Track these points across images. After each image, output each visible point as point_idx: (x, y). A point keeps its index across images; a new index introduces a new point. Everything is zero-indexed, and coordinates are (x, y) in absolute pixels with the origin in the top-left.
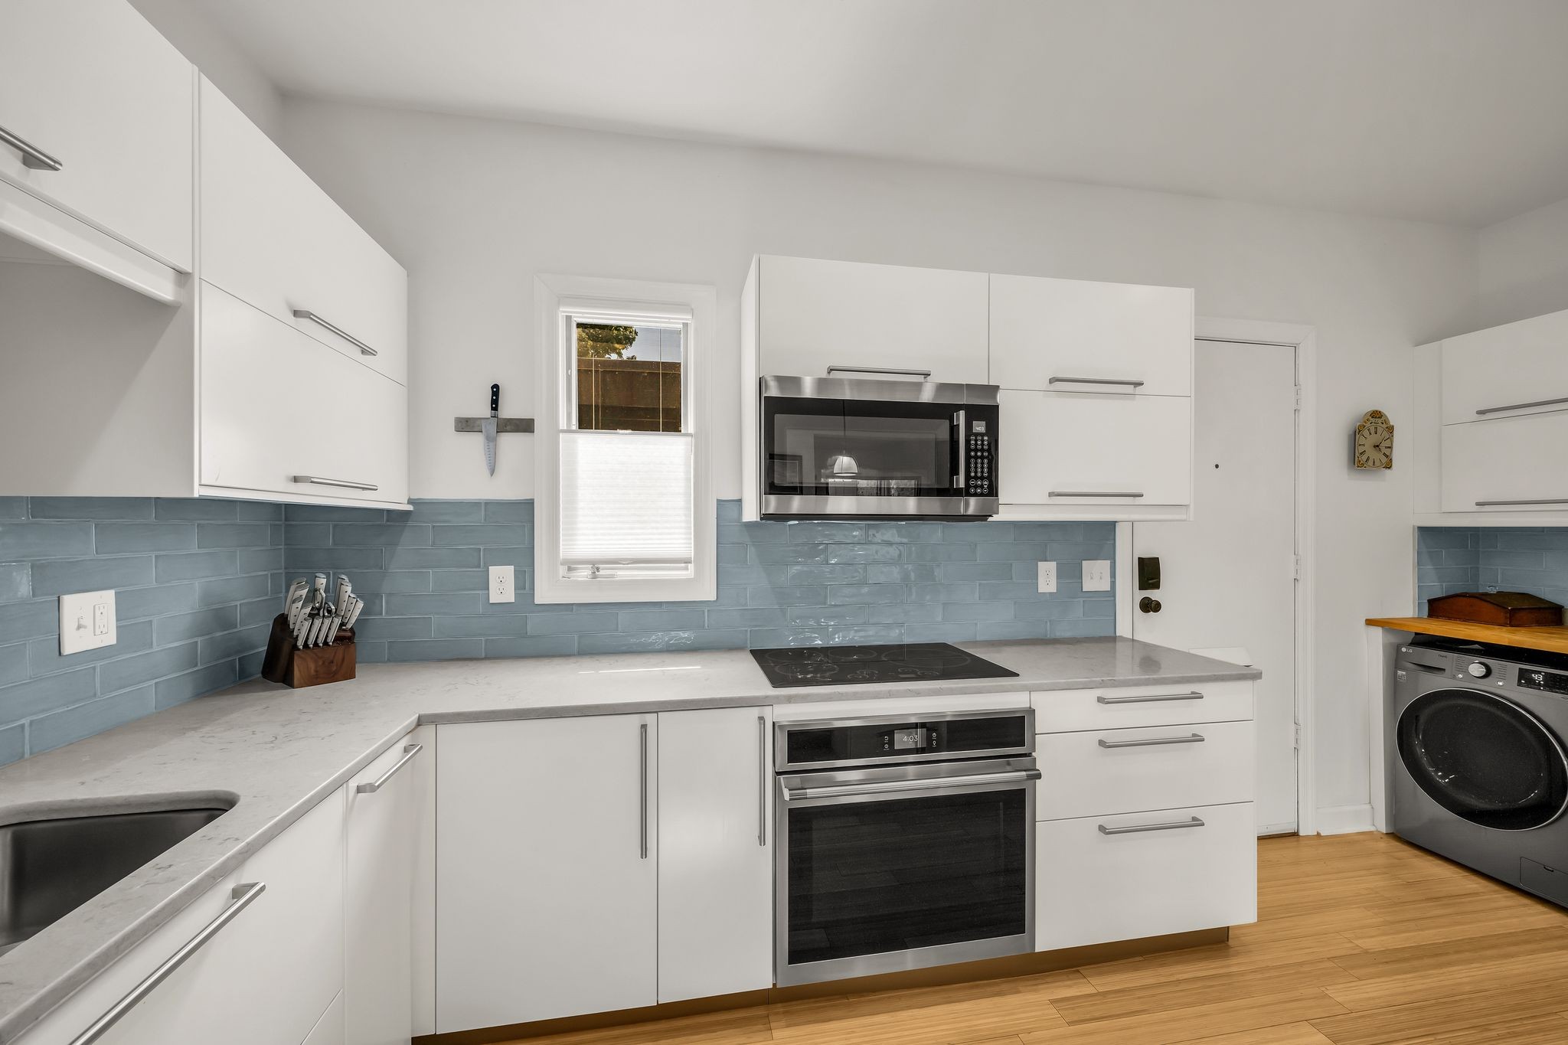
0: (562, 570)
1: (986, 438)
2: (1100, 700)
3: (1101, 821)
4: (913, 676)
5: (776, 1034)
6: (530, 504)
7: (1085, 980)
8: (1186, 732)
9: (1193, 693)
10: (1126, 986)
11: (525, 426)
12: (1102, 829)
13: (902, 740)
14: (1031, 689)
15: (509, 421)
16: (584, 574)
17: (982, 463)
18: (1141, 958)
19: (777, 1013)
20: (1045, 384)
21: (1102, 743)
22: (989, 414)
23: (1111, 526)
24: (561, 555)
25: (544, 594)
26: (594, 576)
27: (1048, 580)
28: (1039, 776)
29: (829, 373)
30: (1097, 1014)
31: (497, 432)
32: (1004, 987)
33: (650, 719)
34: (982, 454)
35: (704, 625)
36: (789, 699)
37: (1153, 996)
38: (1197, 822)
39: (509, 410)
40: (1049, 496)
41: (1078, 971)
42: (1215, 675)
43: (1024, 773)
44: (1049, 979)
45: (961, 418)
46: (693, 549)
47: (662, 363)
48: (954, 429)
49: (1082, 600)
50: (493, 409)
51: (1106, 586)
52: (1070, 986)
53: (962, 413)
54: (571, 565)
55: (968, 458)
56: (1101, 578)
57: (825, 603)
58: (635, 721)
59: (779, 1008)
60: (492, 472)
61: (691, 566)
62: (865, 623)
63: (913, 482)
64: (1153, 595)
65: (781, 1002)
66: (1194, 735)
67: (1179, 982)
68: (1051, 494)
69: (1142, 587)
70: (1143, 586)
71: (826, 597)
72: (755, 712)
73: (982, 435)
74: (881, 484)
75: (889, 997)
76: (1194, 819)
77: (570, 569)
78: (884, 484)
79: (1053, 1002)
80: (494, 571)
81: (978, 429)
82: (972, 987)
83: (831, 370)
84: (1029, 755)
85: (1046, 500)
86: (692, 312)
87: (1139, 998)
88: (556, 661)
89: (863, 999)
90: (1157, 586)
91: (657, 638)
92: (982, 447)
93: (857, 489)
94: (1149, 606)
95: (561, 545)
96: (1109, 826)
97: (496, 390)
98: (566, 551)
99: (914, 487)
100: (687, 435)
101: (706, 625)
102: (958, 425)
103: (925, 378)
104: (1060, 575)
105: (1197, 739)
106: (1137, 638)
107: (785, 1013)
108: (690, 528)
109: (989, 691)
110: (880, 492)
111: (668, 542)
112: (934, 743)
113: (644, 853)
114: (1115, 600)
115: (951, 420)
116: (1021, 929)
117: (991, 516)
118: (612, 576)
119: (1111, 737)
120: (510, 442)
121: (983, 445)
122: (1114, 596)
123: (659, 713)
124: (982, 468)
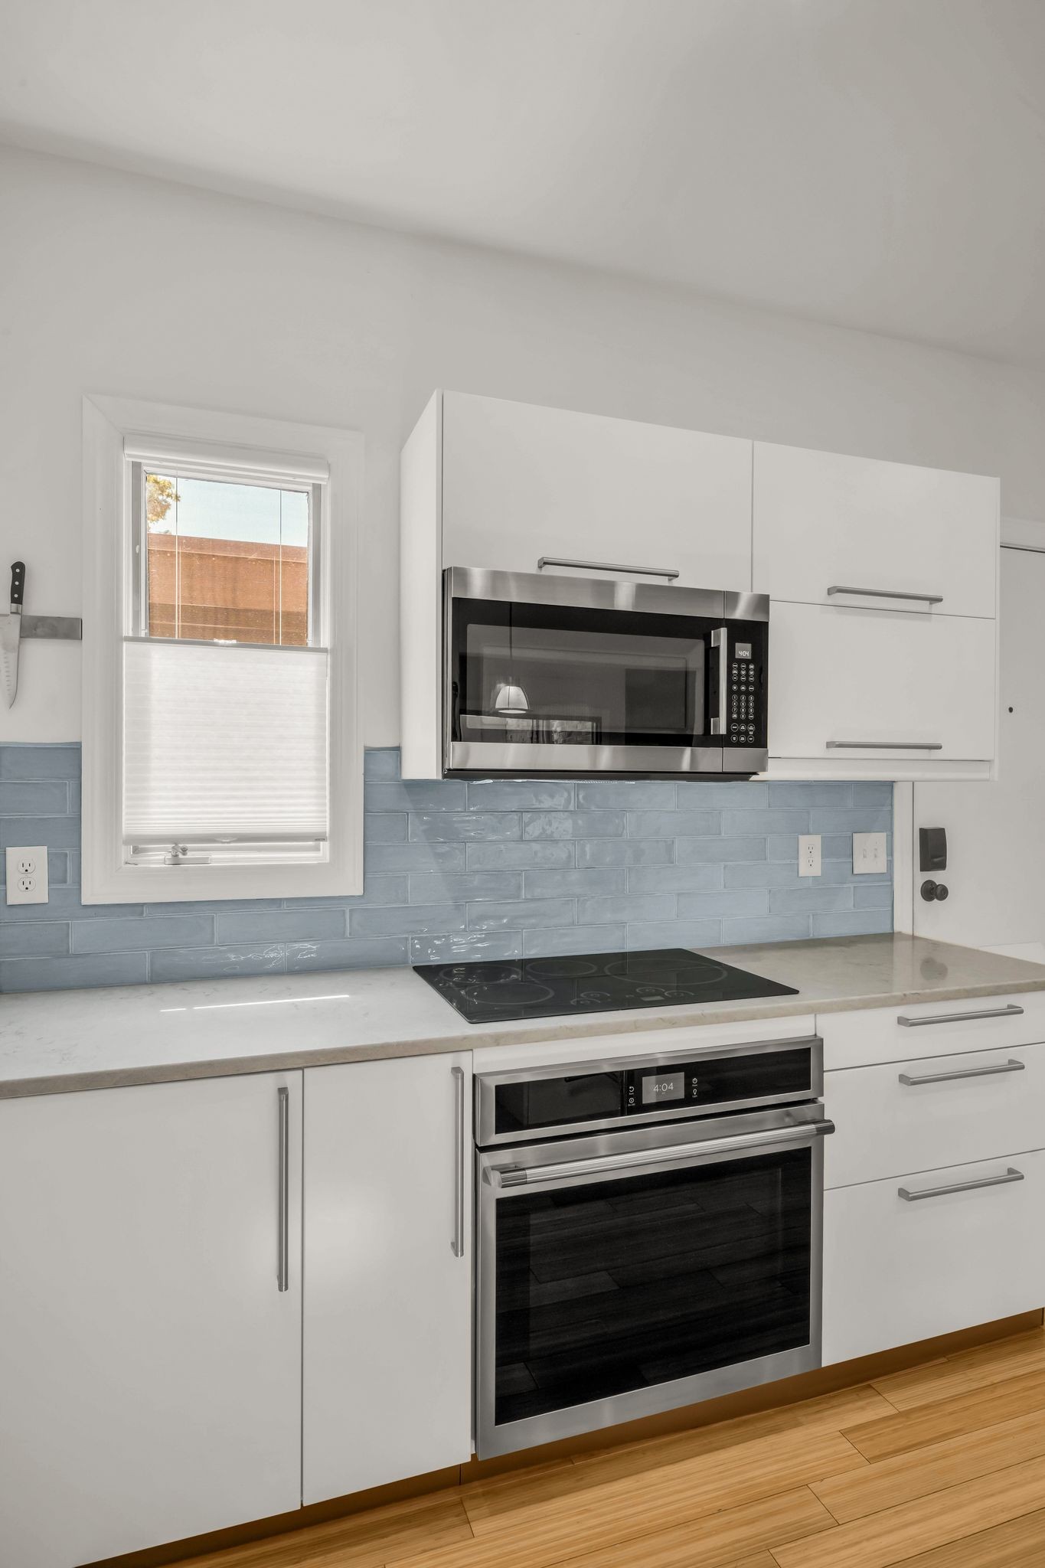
0: (126, 852)
1: (752, 667)
2: (902, 1021)
3: (901, 1183)
4: (659, 998)
5: (479, 1527)
6: (74, 751)
7: (881, 1397)
8: (1000, 1059)
9: (1010, 1007)
10: (931, 1399)
11: (67, 629)
12: (903, 1193)
13: (652, 1090)
14: (814, 1010)
15: (42, 620)
16: (158, 858)
17: (747, 701)
18: (943, 1360)
19: (474, 1497)
20: (821, 596)
21: (903, 1079)
22: (754, 632)
23: (890, 785)
24: (124, 830)
25: (96, 889)
26: (176, 862)
27: (811, 859)
28: (830, 1129)
29: (540, 567)
30: (903, 1443)
31: (21, 637)
32: (780, 1419)
33: (291, 1079)
34: (747, 688)
35: (344, 933)
36: (497, 1040)
37: (966, 1409)
38: (1014, 1176)
39: (41, 602)
40: (827, 747)
41: (870, 1386)
42: (1035, 983)
43: (813, 1126)
44: (835, 1402)
45: (721, 638)
46: (328, 820)
47: (283, 546)
48: (711, 654)
49: (851, 886)
50: (14, 600)
51: (881, 867)
52: (862, 1408)
53: (723, 631)
54: (139, 845)
55: (730, 692)
56: (876, 856)
57: (518, 897)
58: (269, 1083)
59: (477, 1488)
60: (13, 701)
61: (325, 846)
62: (573, 924)
63: (589, 724)
64: (938, 877)
65: (478, 1479)
66: (1011, 1062)
67: (994, 1386)
68: (830, 745)
69: (924, 868)
70: (926, 866)
71: (519, 888)
72: (447, 1061)
73: (747, 662)
74: (538, 726)
75: (630, 1453)
76: (1011, 1171)
77: (136, 851)
78: (543, 725)
79: (844, 1433)
80: (16, 856)
81: (741, 653)
82: (738, 1426)
83: (545, 563)
84: (813, 1101)
85: (820, 751)
86: (329, 468)
87: (951, 1414)
88: (119, 993)
89: (594, 1460)
90: (942, 866)
91: (276, 954)
92: (747, 679)
93: (506, 731)
94: (933, 892)
95: (124, 813)
96: (912, 1189)
97: (19, 571)
98: (132, 823)
99: (590, 730)
100: (318, 650)
101: (348, 932)
102: (717, 648)
103: (670, 580)
104: (827, 852)
105: (1015, 1066)
106: (917, 934)
107: (484, 1494)
108: (324, 788)
109: (765, 1015)
110: (535, 737)
111: (293, 809)
112: (695, 1092)
113: (283, 1283)
114: (892, 885)
115: (707, 639)
116: (804, 1340)
117: (755, 773)
118: (204, 861)
119: (915, 1071)
120: (42, 653)
121: (747, 675)
122: (891, 880)
123: (305, 1070)
124: (747, 707)
